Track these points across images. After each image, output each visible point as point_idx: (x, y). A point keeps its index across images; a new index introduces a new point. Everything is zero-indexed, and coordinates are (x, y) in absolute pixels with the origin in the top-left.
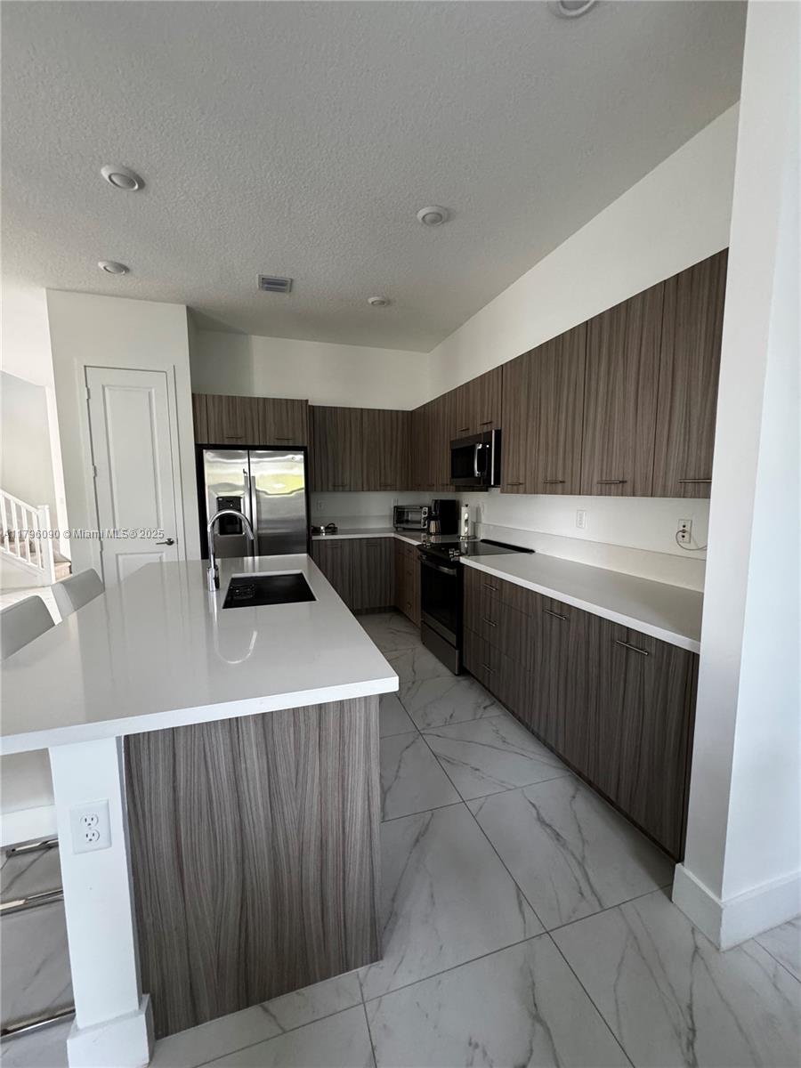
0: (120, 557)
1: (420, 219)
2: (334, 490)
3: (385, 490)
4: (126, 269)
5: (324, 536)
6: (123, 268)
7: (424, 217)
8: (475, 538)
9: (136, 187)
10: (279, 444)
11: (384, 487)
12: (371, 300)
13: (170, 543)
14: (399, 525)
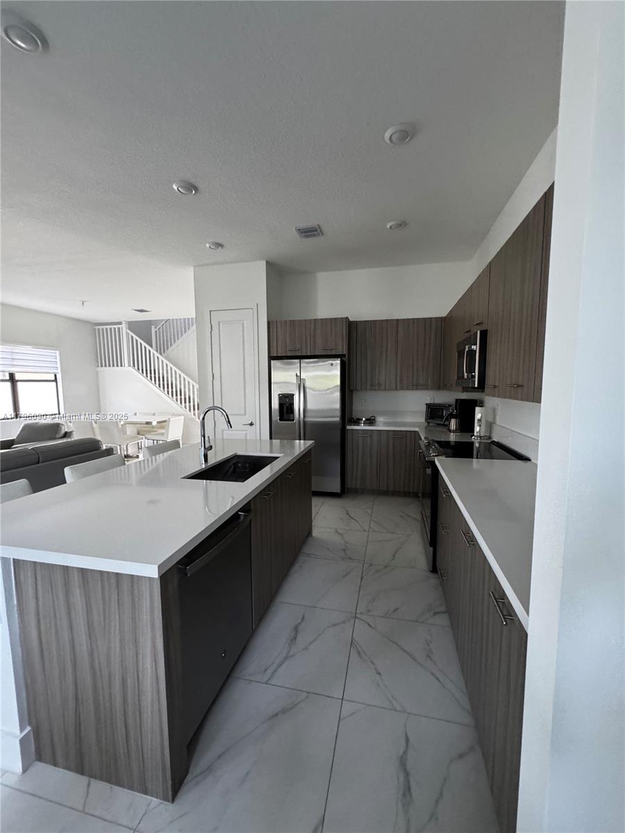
0: (224, 432)
1: (388, 141)
2: (371, 389)
3: (417, 389)
4: (221, 245)
5: (362, 427)
6: (219, 245)
7: (391, 137)
8: (490, 438)
9: (194, 192)
10: (325, 354)
11: (416, 386)
12: (388, 226)
13: (251, 424)
14: (430, 421)
